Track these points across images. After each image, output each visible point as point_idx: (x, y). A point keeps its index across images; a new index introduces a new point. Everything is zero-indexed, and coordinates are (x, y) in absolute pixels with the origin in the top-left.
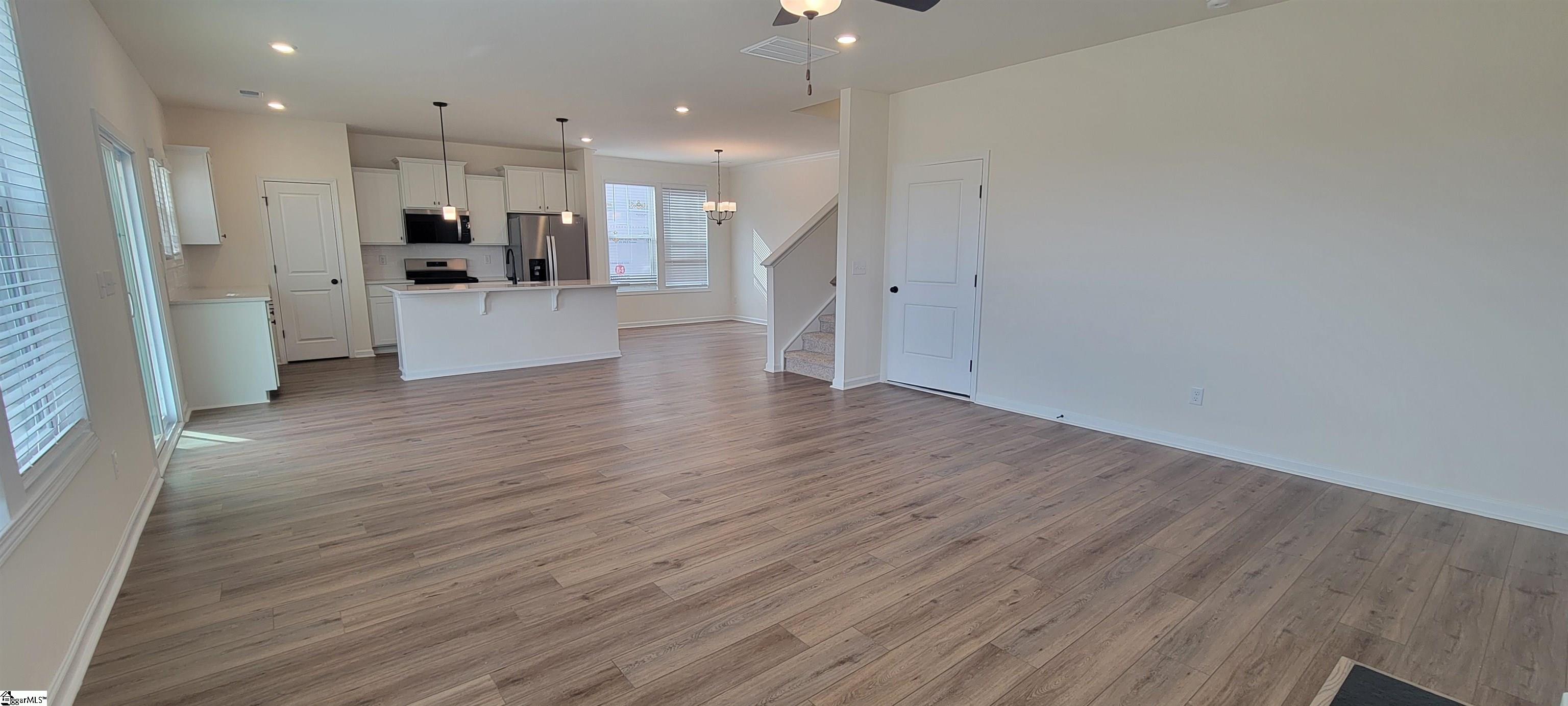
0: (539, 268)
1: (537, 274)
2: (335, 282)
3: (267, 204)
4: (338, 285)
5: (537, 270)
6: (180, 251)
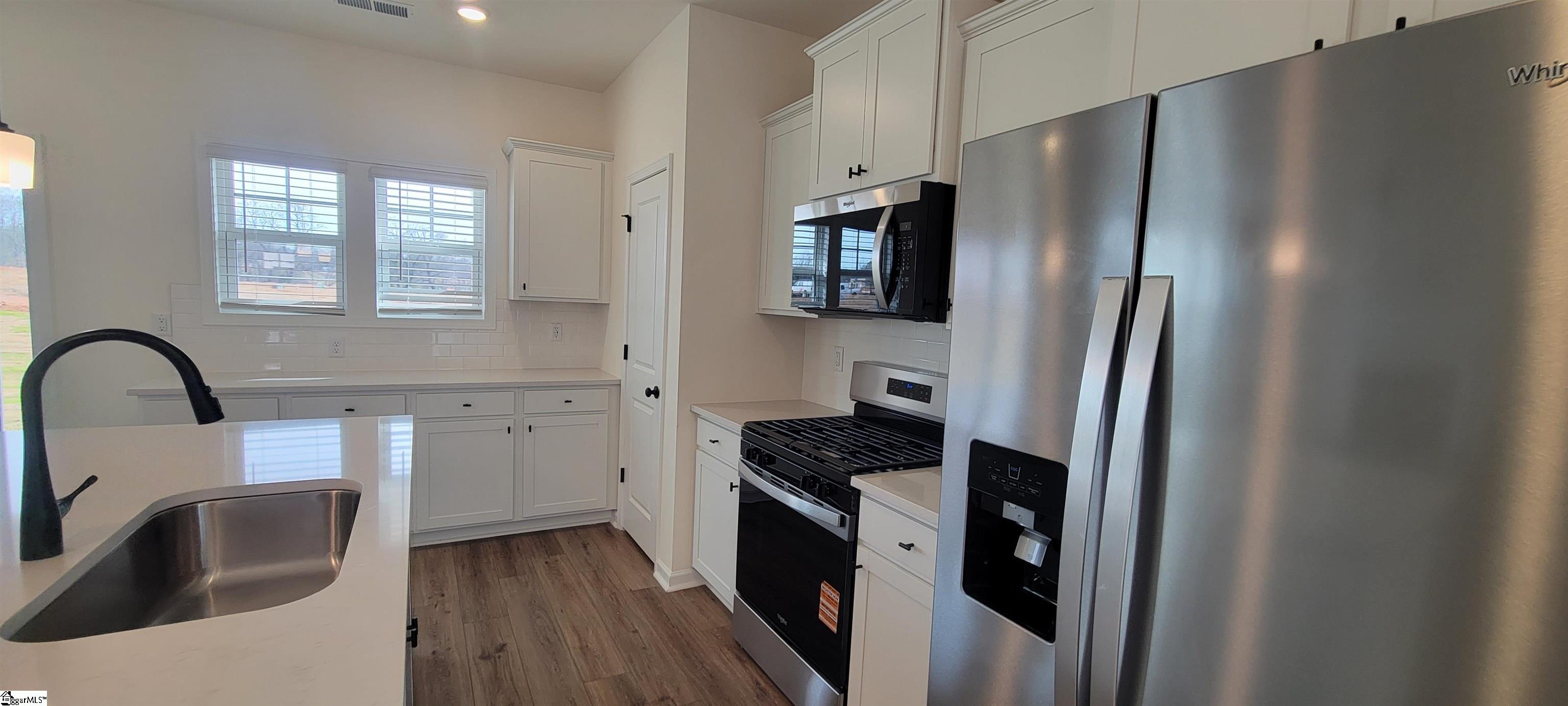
2: (656, 392)
3: (629, 230)
4: (659, 401)
6: (483, 307)
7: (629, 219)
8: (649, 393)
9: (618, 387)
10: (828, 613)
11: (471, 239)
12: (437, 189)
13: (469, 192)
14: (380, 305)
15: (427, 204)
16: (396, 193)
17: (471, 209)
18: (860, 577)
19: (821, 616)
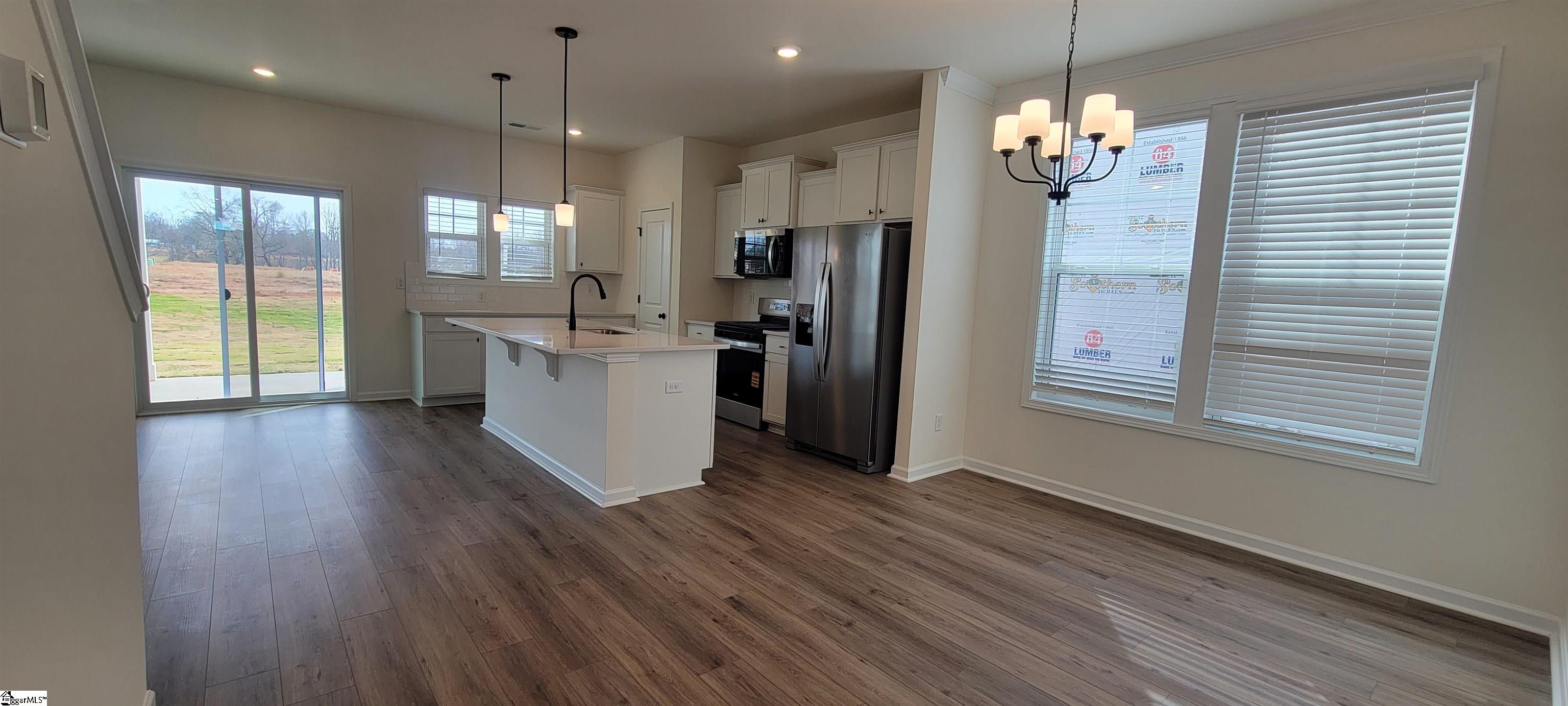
0: (808, 320)
1: (810, 331)
2: (662, 316)
3: (641, 237)
4: (663, 320)
6: (552, 276)
7: (641, 229)
8: (660, 316)
9: (633, 318)
10: (755, 382)
11: (543, 237)
12: (526, 210)
13: (542, 212)
14: (503, 273)
15: (521, 218)
16: (510, 213)
17: (543, 221)
18: (766, 365)
19: (752, 385)
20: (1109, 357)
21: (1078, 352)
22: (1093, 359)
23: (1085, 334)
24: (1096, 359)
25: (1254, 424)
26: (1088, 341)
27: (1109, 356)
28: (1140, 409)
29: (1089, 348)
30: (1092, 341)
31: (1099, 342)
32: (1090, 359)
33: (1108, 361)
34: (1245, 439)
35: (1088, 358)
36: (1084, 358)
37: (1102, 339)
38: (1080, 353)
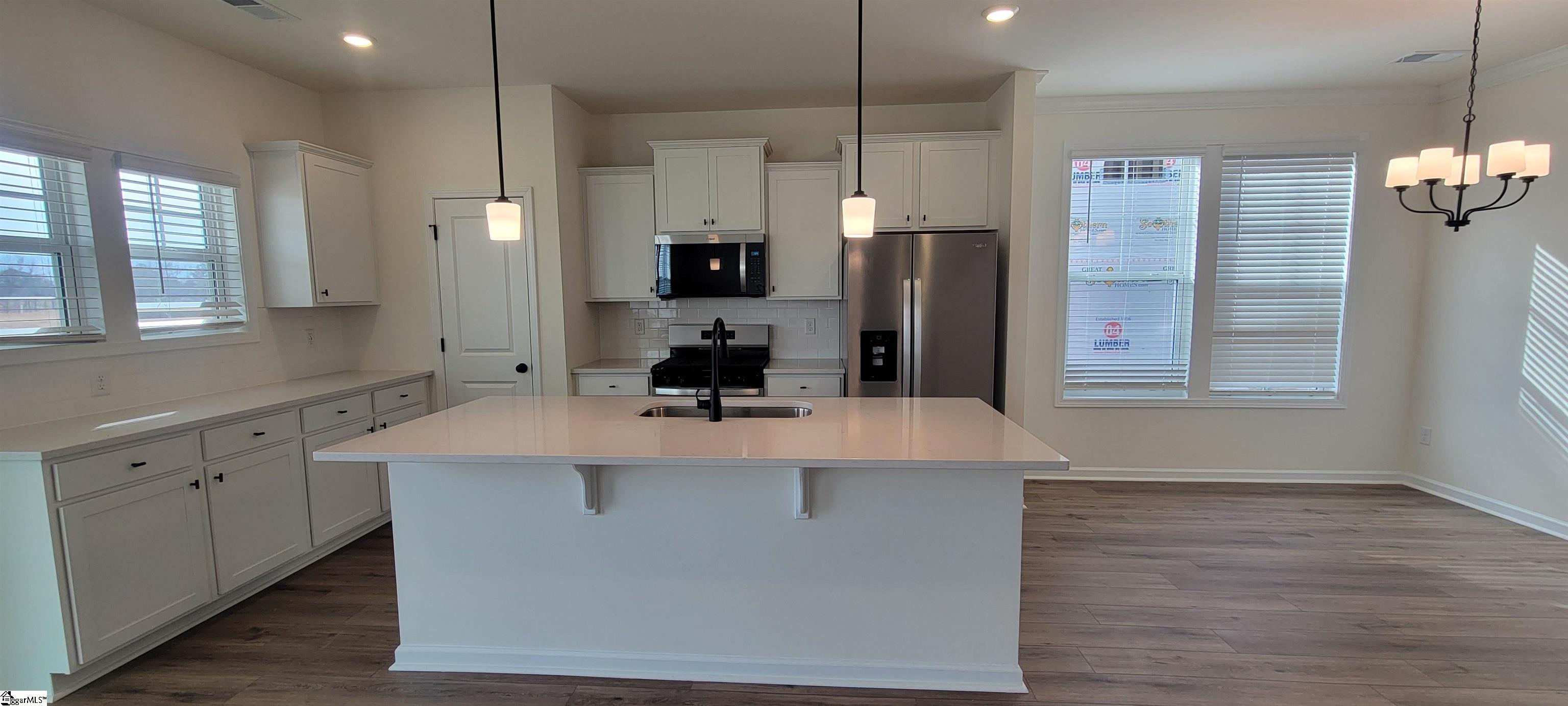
0: (882, 350)
1: (879, 362)
2: (522, 368)
3: (436, 238)
4: (526, 375)
5: (880, 354)
6: (244, 319)
7: (435, 227)
8: (519, 369)
9: (431, 378)
11: (202, 241)
20: (1128, 346)
21: (1098, 344)
22: (1113, 349)
23: (1103, 328)
24: (1116, 349)
25: (1247, 389)
26: (1107, 333)
27: (1128, 344)
28: (1160, 392)
29: (1109, 339)
30: (1111, 333)
31: (1118, 333)
32: (1110, 349)
33: (1127, 349)
34: (1242, 401)
35: (1108, 349)
36: (1104, 349)
37: (1120, 331)
38: (1099, 346)
